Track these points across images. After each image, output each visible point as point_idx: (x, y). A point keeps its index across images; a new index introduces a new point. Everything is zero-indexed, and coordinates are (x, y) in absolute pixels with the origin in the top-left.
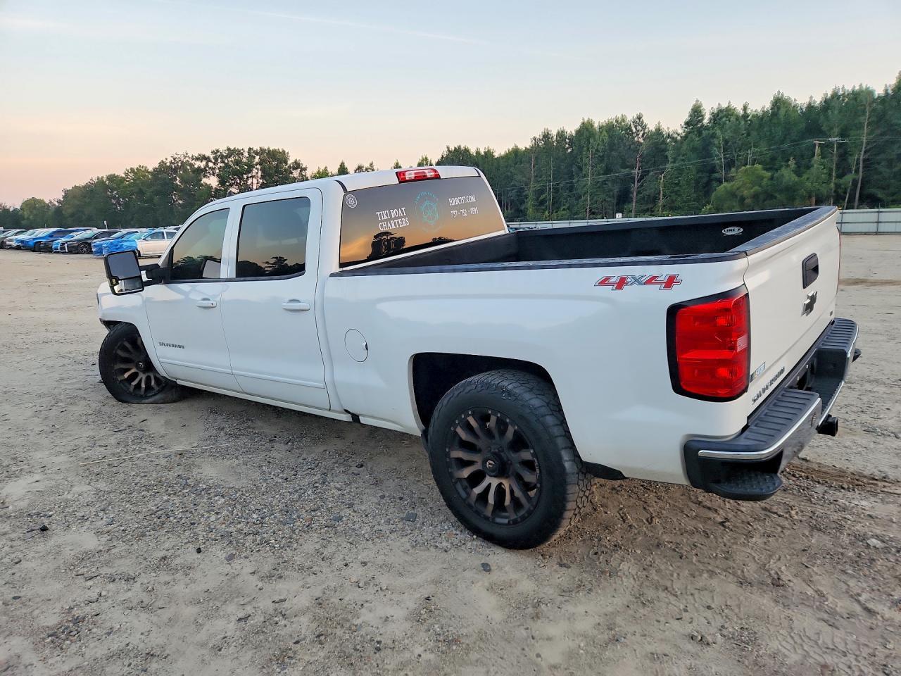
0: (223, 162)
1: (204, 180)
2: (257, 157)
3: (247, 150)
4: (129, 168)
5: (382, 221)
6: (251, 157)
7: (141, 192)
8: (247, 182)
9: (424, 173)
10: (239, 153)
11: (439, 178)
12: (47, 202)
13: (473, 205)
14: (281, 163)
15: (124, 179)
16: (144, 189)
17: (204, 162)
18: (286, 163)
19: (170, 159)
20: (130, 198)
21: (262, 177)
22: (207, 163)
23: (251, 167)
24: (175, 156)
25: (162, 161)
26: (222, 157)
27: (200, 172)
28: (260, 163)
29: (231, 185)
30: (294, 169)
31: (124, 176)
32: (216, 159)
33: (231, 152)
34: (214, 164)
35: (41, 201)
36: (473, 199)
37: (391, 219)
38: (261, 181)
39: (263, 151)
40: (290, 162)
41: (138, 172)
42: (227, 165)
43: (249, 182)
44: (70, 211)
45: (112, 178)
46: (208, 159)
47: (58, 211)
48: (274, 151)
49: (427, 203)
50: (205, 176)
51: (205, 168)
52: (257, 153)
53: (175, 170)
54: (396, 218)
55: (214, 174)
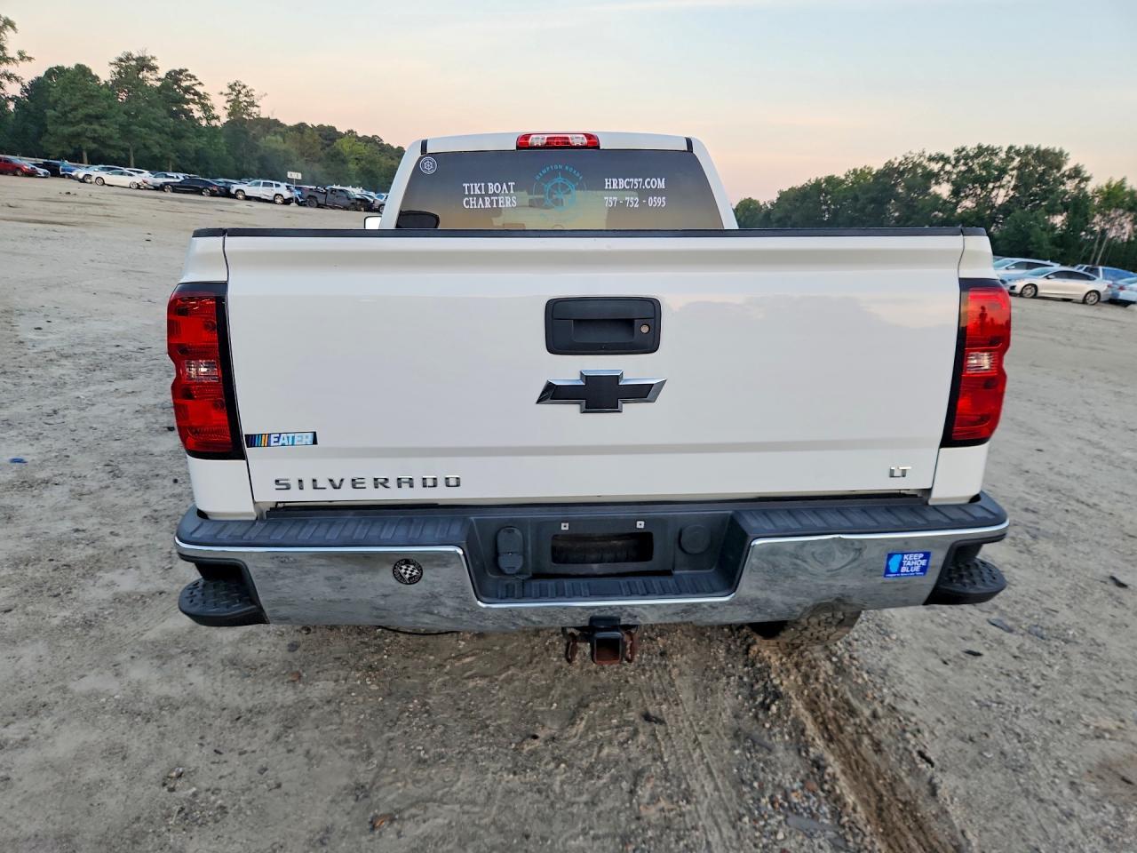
0: (965, 164)
1: (935, 189)
2: (1018, 159)
3: (1005, 149)
4: (851, 169)
5: (469, 195)
6: (1010, 159)
7: (856, 199)
8: (990, 193)
9: (567, 138)
10: (993, 152)
11: (598, 147)
12: (761, 203)
13: (657, 192)
14: (1051, 168)
15: (843, 181)
16: (859, 193)
17: (940, 164)
18: (1059, 168)
19: (901, 159)
20: (841, 205)
21: (1015, 188)
22: (944, 166)
23: (1003, 171)
24: (908, 155)
25: (890, 162)
26: (967, 157)
27: (930, 176)
28: (1019, 168)
29: (967, 197)
30: (1070, 177)
31: (843, 178)
32: (957, 160)
33: (981, 151)
34: (954, 166)
35: (756, 202)
36: (661, 184)
37: (487, 194)
38: (1011, 193)
39: (1028, 150)
40: (1066, 168)
41: (859, 175)
42: (970, 170)
43: (994, 193)
44: (778, 215)
45: (830, 180)
46: (946, 160)
47: (768, 213)
48: (1047, 152)
49: (560, 180)
50: (937, 183)
51: (939, 171)
52: (1018, 153)
53: (901, 174)
54: (494, 194)
55: (948, 181)
